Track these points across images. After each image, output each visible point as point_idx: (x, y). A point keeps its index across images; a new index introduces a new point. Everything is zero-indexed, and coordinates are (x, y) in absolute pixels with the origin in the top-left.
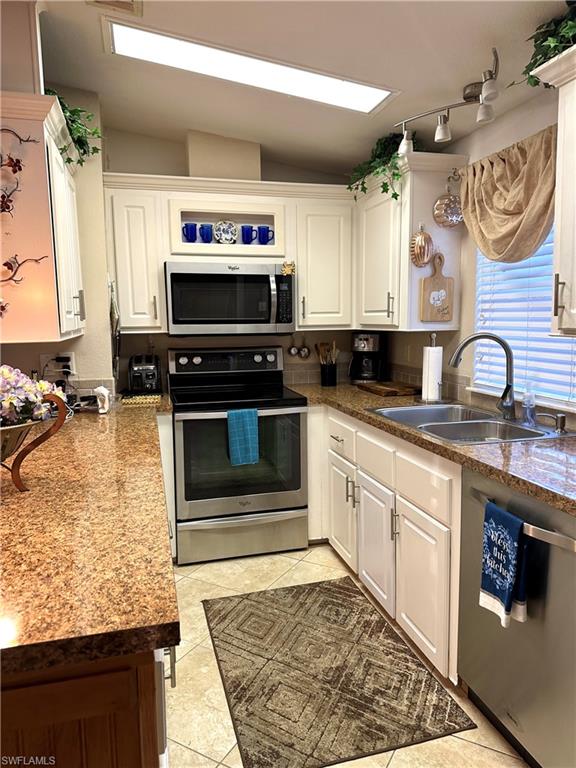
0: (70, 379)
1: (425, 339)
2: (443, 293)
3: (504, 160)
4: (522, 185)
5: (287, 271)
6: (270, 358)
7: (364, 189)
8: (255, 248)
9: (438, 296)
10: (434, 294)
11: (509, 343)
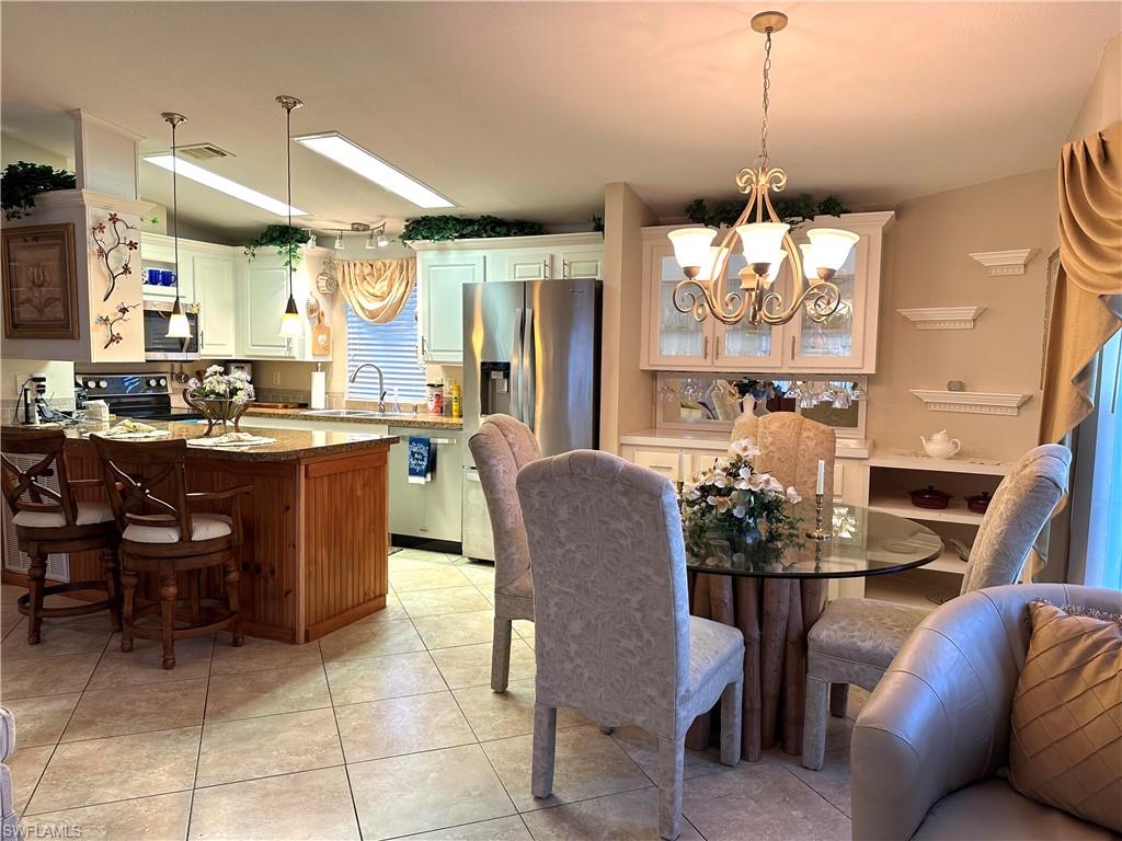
0: (44, 396)
1: (314, 366)
2: (324, 336)
3: (371, 266)
4: (386, 282)
5: (195, 311)
6: (163, 382)
7: (254, 255)
8: (159, 288)
9: (323, 338)
10: (320, 337)
11: (382, 370)
